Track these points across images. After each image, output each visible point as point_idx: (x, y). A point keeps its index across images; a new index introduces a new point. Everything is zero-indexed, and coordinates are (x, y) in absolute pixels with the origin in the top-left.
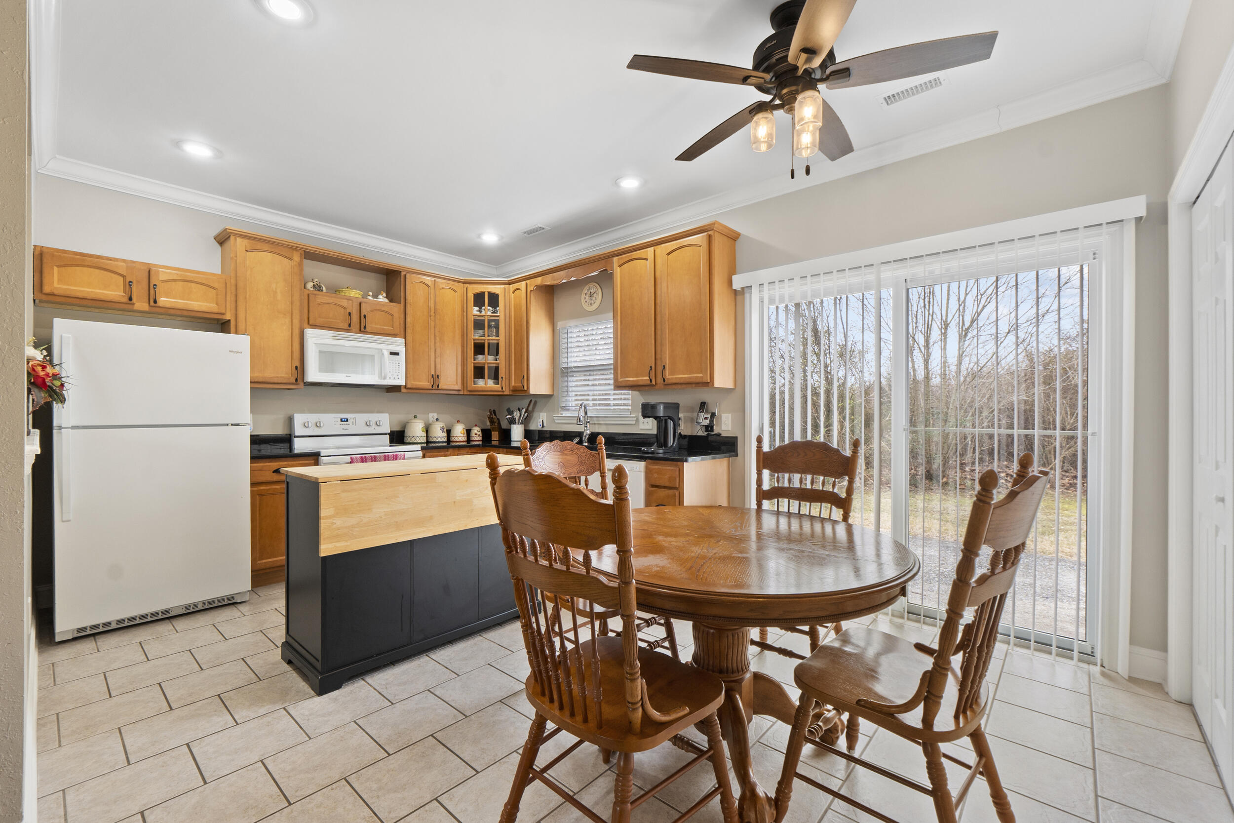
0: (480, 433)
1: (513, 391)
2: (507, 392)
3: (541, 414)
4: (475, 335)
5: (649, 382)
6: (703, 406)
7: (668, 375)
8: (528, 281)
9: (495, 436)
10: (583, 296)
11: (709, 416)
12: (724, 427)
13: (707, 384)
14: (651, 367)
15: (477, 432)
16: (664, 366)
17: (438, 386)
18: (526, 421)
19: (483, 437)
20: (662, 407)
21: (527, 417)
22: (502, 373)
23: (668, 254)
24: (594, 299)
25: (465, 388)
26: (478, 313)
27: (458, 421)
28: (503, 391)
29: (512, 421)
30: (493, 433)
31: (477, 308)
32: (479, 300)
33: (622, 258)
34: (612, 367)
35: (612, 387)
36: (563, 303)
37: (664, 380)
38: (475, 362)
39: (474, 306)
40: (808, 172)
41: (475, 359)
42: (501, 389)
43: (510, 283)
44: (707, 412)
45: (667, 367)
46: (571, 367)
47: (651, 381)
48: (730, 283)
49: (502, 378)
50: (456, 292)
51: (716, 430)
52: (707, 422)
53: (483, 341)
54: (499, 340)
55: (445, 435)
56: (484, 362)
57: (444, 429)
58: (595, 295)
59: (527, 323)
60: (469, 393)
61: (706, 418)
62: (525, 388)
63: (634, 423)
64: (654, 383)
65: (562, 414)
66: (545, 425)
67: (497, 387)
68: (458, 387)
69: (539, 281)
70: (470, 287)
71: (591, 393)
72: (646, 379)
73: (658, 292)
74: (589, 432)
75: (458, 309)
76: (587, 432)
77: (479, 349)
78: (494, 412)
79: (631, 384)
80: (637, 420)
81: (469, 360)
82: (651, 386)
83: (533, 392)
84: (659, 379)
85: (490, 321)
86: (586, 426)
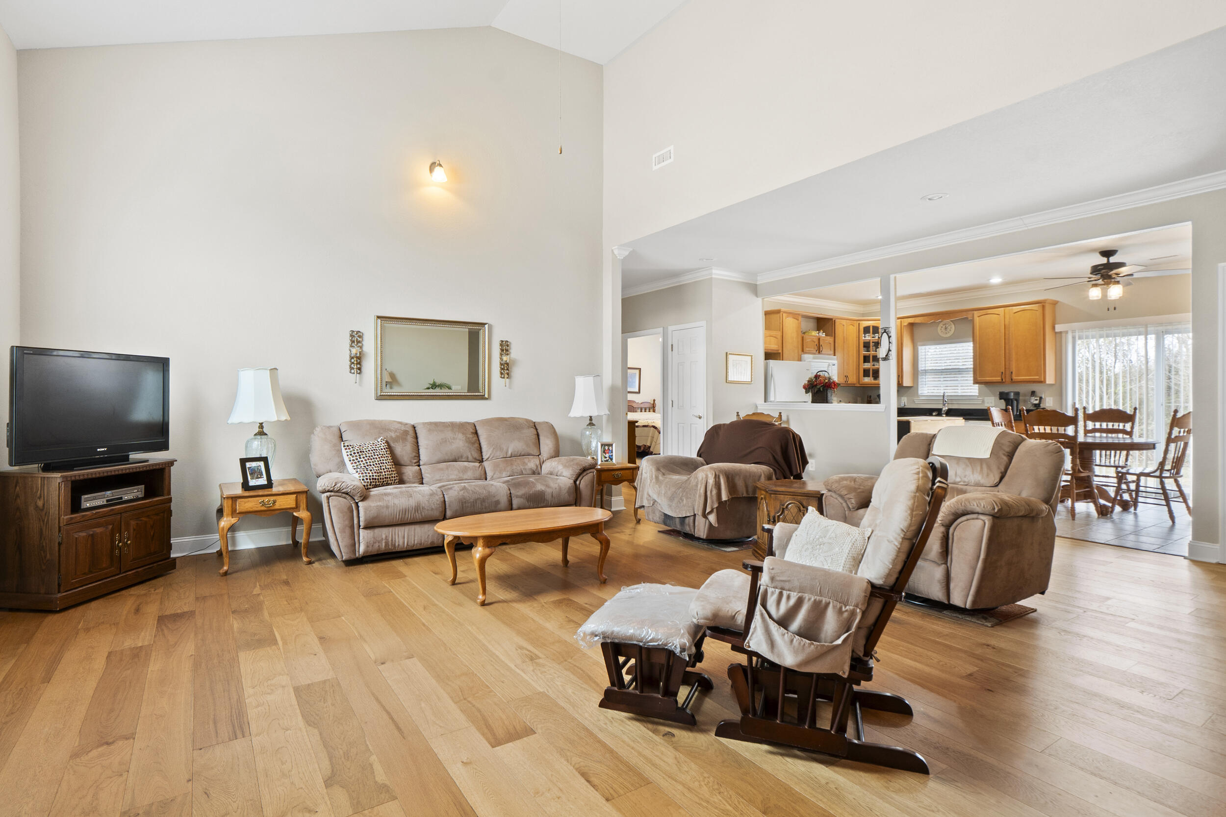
3: (903, 398)
4: (864, 352)
5: (1001, 381)
6: (1033, 393)
7: (1014, 378)
8: (902, 320)
10: (939, 328)
11: (1038, 398)
12: (1047, 405)
13: (1042, 382)
14: (1002, 373)
16: (1012, 372)
17: (848, 382)
20: (1012, 394)
23: (1015, 313)
24: (948, 330)
25: (858, 383)
26: (864, 338)
32: (867, 330)
33: (980, 313)
34: (972, 370)
36: (918, 332)
37: (1012, 380)
38: (864, 367)
39: (864, 334)
41: (864, 365)
44: (1036, 396)
45: (1014, 373)
46: (928, 370)
47: (1002, 380)
48: (1054, 328)
50: (852, 326)
51: (1042, 406)
52: (1037, 402)
53: (869, 355)
56: (870, 367)
58: (950, 328)
59: (902, 343)
60: (860, 386)
61: (1036, 400)
62: (901, 383)
63: (980, 403)
64: (1004, 381)
65: (920, 398)
66: (906, 404)
67: (877, 382)
68: (855, 382)
69: (911, 320)
70: (861, 322)
71: (941, 386)
72: (999, 379)
73: (1007, 332)
74: (947, 408)
75: (855, 336)
76: (945, 409)
77: (866, 359)
78: (870, 396)
79: (987, 381)
80: (983, 401)
81: (860, 366)
82: (1002, 382)
83: (904, 385)
84: (1008, 379)
85: (873, 342)
86: (944, 405)
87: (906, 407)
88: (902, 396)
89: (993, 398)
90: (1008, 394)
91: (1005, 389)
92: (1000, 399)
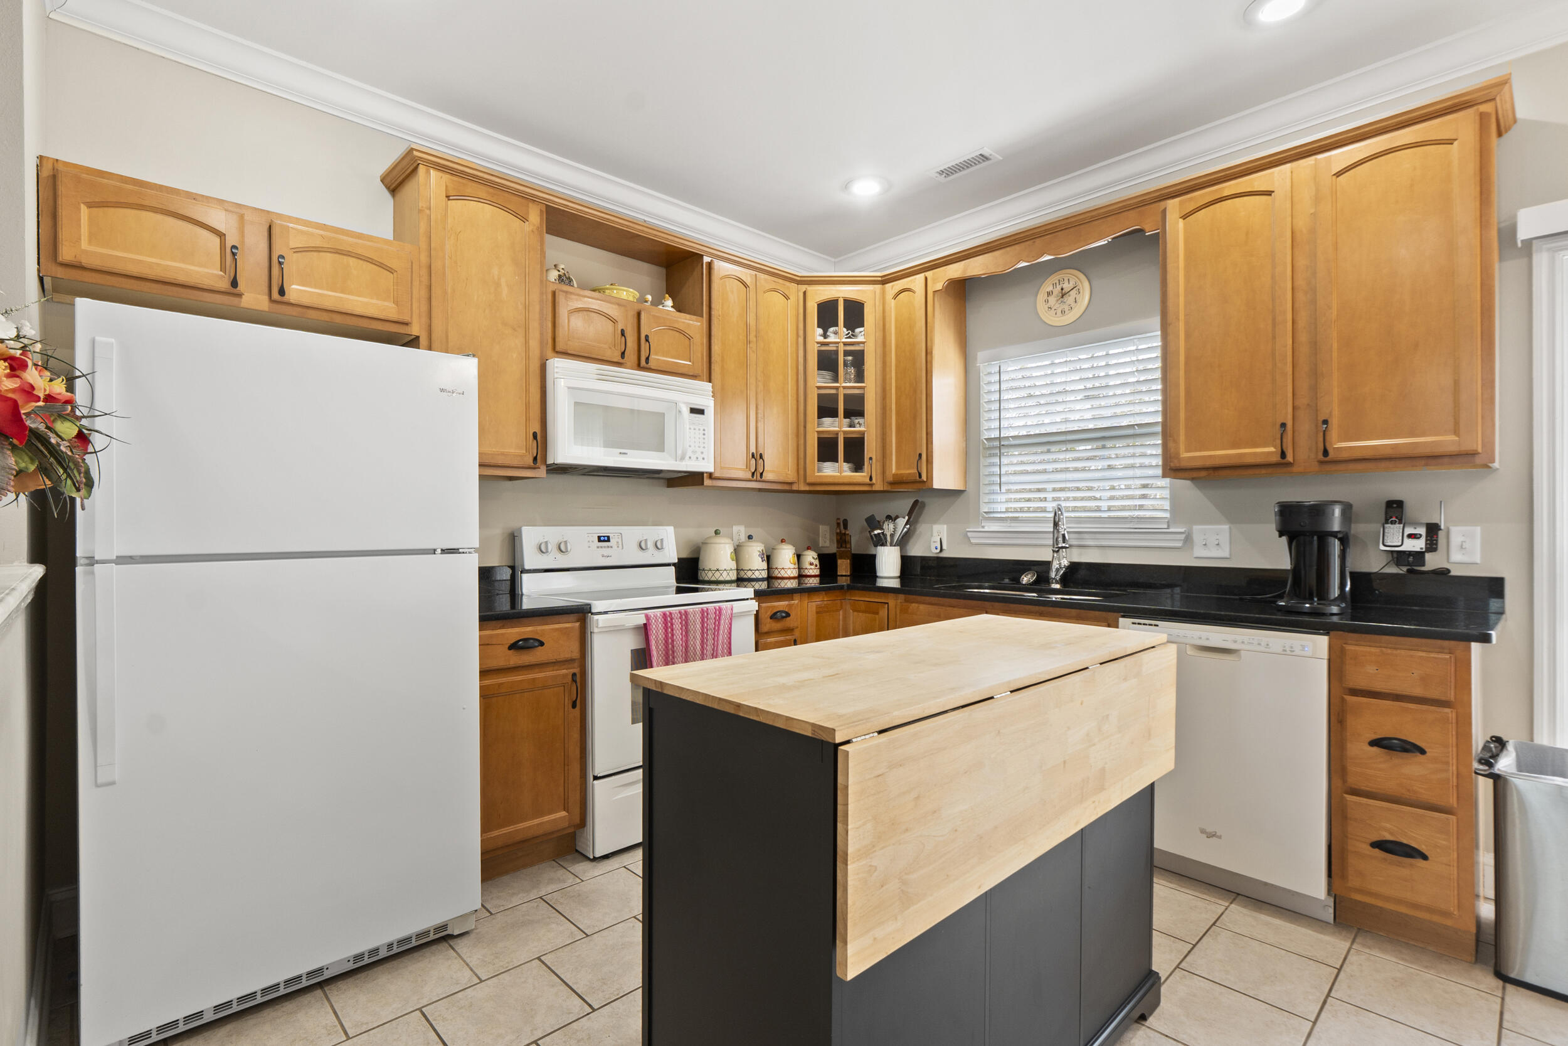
0: (817, 562)
1: (892, 484)
2: (878, 487)
3: (936, 528)
4: (819, 383)
5: (1276, 458)
6: (1394, 510)
7: (1340, 445)
8: (929, 274)
9: (844, 567)
10: (1042, 296)
11: (1422, 531)
12: (1456, 556)
13: (1472, 457)
14: (1283, 425)
15: (813, 561)
16: (1325, 422)
17: (761, 474)
18: (903, 542)
19: (821, 569)
21: (906, 532)
22: (871, 449)
23: (1339, 174)
24: (1070, 301)
25: (802, 480)
26: (821, 339)
27: (783, 541)
28: (871, 485)
29: (880, 541)
30: (839, 562)
31: (820, 331)
32: (827, 314)
33: (1191, 199)
34: (1159, 429)
35: (1159, 472)
37: (1326, 453)
38: (820, 429)
39: (818, 327)
41: (819, 425)
42: (867, 480)
43: (885, 281)
44: (1415, 524)
45: (1334, 422)
46: (1007, 438)
47: (1283, 455)
49: (871, 459)
50: (787, 298)
51: (1435, 561)
52: (1415, 545)
53: (833, 391)
54: (863, 388)
55: (764, 565)
56: (837, 429)
57: (763, 554)
58: (1073, 293)
59: (928, 353)
60: (807, 488)
61: (1415, 536)
62: (924, 478)
63: (1179, 544)
64: (1290, 458)
65: (983, 527)
66: (944, 547)
67: (861, 476)
68: (791, 476)
69: (956, 271)
70: (811, 289)
71: (1050, 486)
72: (1267, 451)
73: (1302, 262)
74: (1065, 562)
75: (791, 336)
76: (1060, 563)
77: (827, 409)
78: (845, 523)
79: (1217, 462)
80: (1188, 539)
81: (809, 426)
82: (1282, 464)
83: (935, 486)
84: (1304, 452)
85: (846, 353)
86: (1057, 550)
87: (944, 555)
88: (935, 522)
89: (1226, 527)
90: (1319, 511)
91: (1305, 494)
92: (1281, 535)
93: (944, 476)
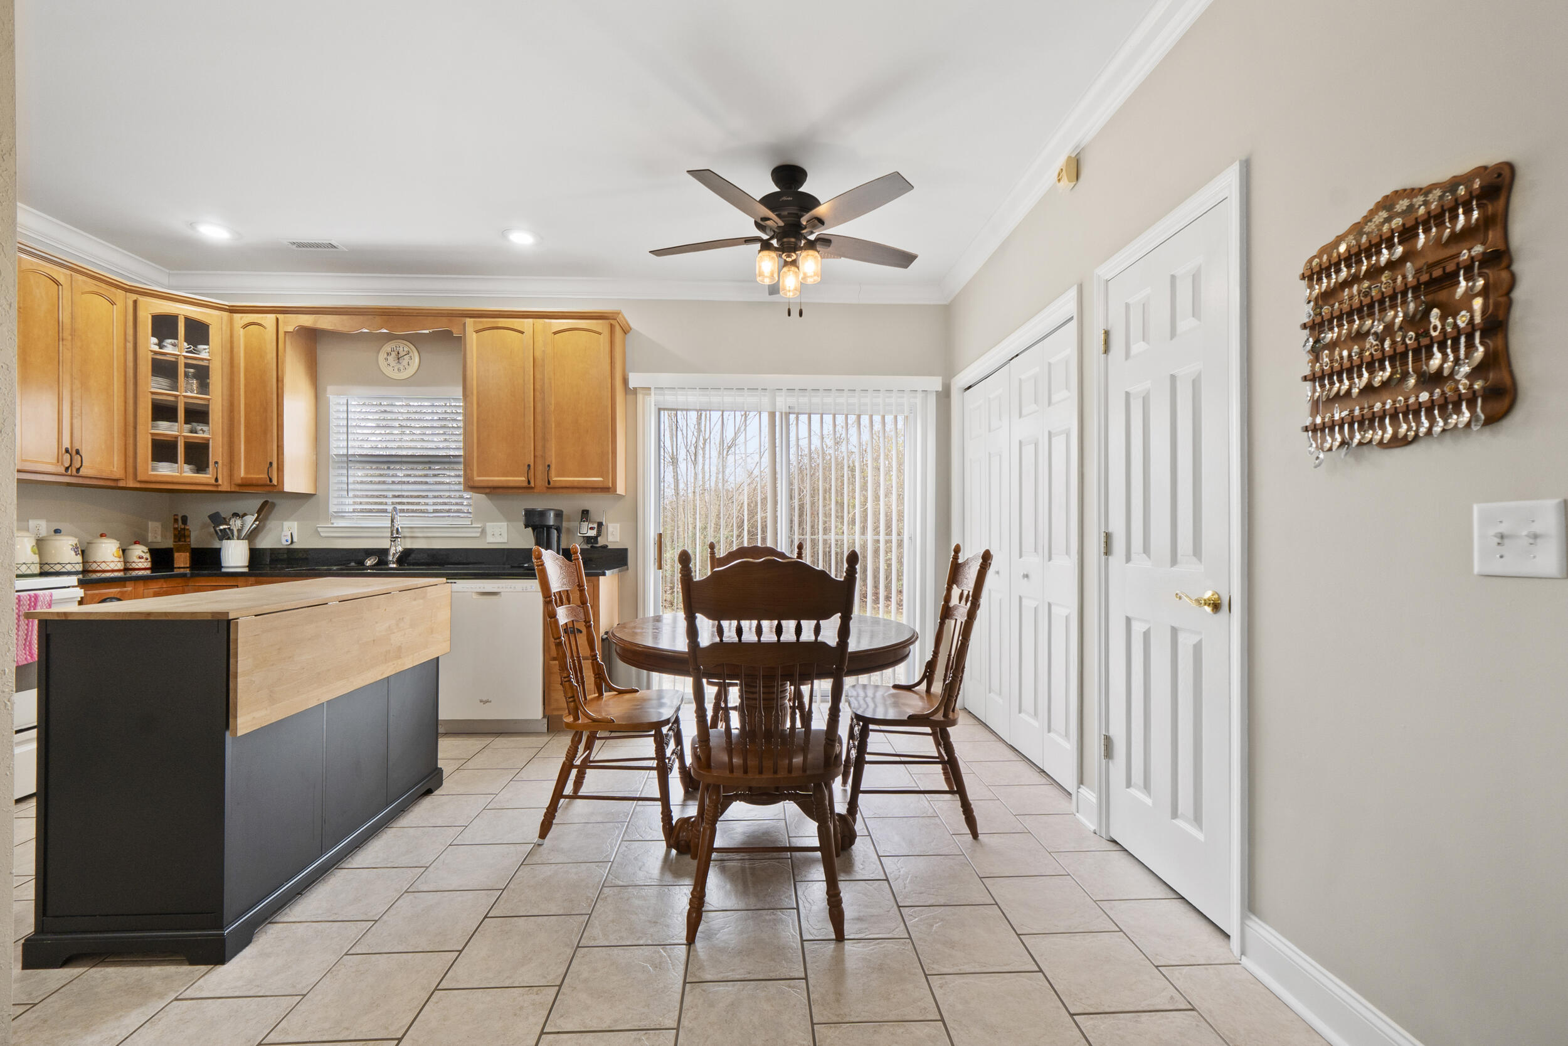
0: (148, 556)
1: (240, 485)
2: (225, 486)
3: (286, 524)
4: (155, 387)
5: (526, 484)
6: (585, 515)
7: (555, 479)
8: (280, 316)
9: (182, 560)
10: (382, 356)
11: (595, 526)
12: (610, 539)
13: (607, 489)
14: (529, 466)
15: (143, 555)
16: (549, 466)
17: (78, 470)
18: (251, 536)
19: (153, 562)
20: (552, 514)
21: (255, 528)
22: (216, 453)
23: (555, 333)
24: (405, 363)
25: (131, 476)
26: (156, 348)
27: (102, 535)
28: (217, 486)
29: (226, 535)
30: (176, 555)
31: (155, 340)
32: (164, 326)
33: (481, 322)
34: (461, 460)
35: (462, 487)
36: (331, 357)
37: (549, 483)
38: (153, 431)
39: (152, 336)
40: (801, 314)
41: (153, 427)
42: (213, 481)
43: (233, 310)
44: (593, 522)
45: (553, 467)
46: (354, 455)
47: (529, 482)
49: (216, 463)
50: (113, 303)
51: (601, 541)
52: (593, 533)
53: (172, 399)
54: (208, 400)
55: (79, 559)
56: (177, 433)
57: (77, 548)
58: (407, 357)
59: (279, 380)
60: (138, 485)
61: (592, 528)
62: (275, 482)
63: (478, 535)
64: (532, 484)
65: (333, 524)
66: (295, 540)
67: (206, 477)
68: (114, 473)
69: (307, 321)
70: (142, 300)
71: (389, 494)
72: (521, 480)
73: (538, 376)
74: (400, 549)
75: (117, 340)
76: (396, 549)
77: (163, 411)
78: (185, 520)
79: (495, 484)
80: (483, 532)
81: (140, 428)
82: (528, 488)
83: (288, 488)
84: (540, 482)
85: (187, 366)
86: (394, 539)
87: (294, 546)
88: (286, 519)
89: (506, 523)
90: (543, 514)
91: (538, 505)
92: (526, 526)
93: (295, 480)
